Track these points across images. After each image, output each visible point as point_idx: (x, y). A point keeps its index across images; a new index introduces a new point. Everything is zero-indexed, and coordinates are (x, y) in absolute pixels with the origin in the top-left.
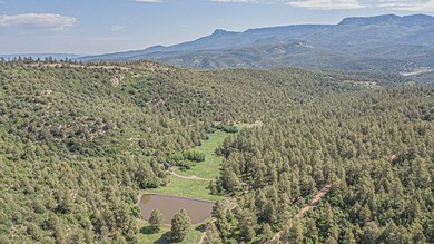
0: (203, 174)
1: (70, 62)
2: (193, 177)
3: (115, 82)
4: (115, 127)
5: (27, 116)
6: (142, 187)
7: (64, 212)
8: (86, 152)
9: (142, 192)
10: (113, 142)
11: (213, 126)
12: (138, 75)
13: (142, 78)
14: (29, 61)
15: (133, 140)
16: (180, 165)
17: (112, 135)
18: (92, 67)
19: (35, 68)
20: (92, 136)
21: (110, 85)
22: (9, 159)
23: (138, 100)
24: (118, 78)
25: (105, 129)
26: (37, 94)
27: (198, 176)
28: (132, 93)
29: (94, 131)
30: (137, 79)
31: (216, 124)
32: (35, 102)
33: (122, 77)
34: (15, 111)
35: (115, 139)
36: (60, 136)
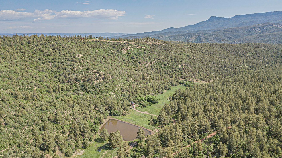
0: (152, 112)
1: (102, 38)
2: (146, 113)
3: (124, 51)
4: (110, 78)
5: (65, 69)
6: (110, 115)
7: (57, 123)
8: (89, 91)
9: (109, 118)
10: (106, 87)
11: (177, 82)
12: (139, 47)
13: (141, 49)
14: (79, 38)
15: (118, 86)
16: (141, 104)
17: (107, 83)
18: (113, 41)
19: (80, 42)
20: (95, 82)
21: (121, 53)
22: (47, 91)
23: (135, 62)
24: (127, 48)
25: (103, 78)
26: (74, 57)
27: (149, 112)
28: (132, 58)
29: (97, 79)
30: (138, 49)
31: (181, 80)
32: (72, 61)
33: (129, 48)
34: (60, 66)
35: (107, 85)
36: (79, 81)
